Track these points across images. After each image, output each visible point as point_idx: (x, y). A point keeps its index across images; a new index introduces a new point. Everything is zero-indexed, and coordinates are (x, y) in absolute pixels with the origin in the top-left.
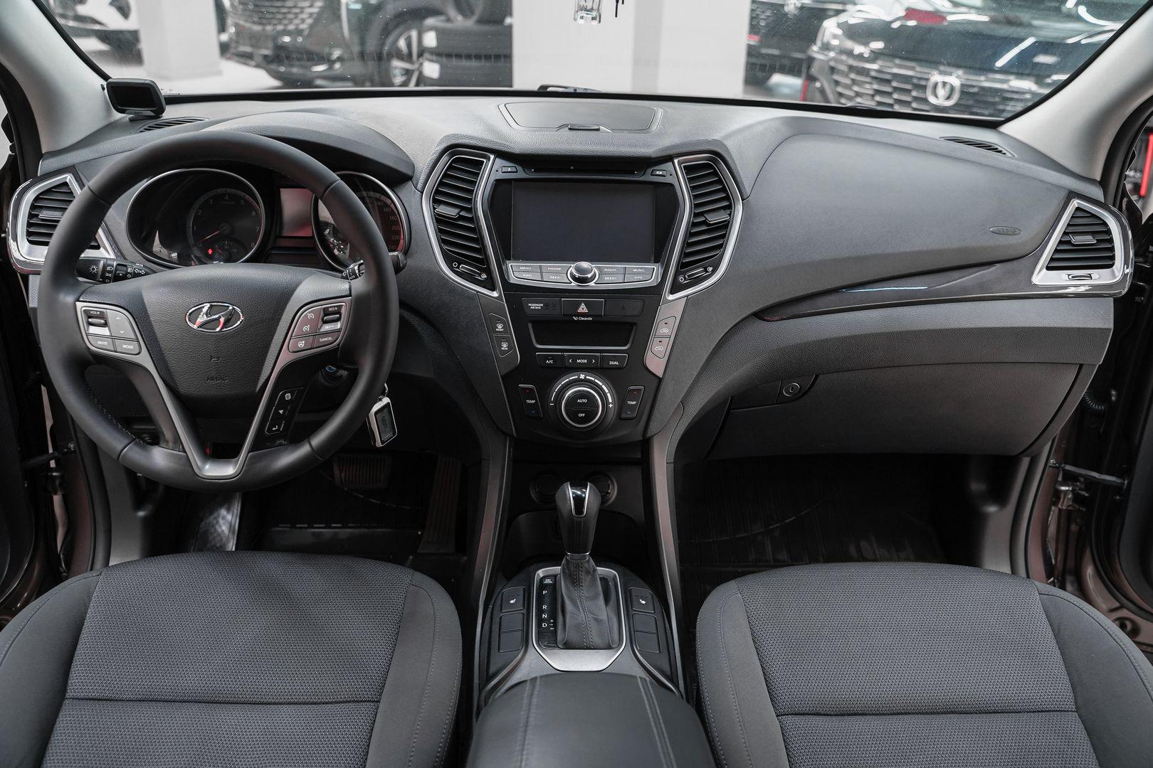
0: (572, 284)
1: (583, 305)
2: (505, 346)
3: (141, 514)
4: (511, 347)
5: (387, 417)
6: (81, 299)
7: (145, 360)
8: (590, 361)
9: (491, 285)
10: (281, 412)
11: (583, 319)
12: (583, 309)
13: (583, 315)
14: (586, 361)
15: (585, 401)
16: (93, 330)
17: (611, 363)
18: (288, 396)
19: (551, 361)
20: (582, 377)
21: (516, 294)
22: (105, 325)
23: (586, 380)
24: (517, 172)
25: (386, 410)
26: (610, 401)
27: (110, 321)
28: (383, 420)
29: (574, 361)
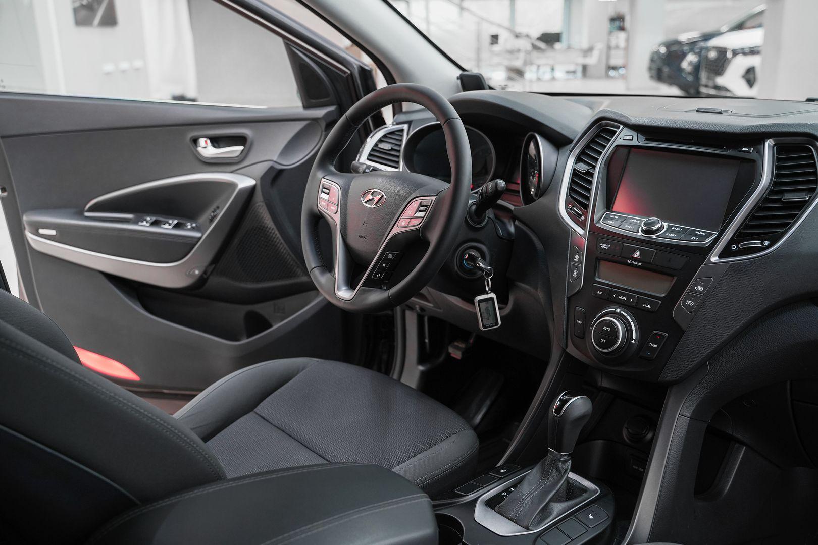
0: (639, 234)
1: (638, 252)
2: (575, 273)
3: (421, 368)
4: (579, 276)
5: (491, 309)
6: (325, 177)
7: (337, 218)
8: (628, 299)
9: (582, 225)
10: (384, 265)
11: (634, 263)
12: (637, 255)
13: (636, 260)
14: (625, 299)
15: (609, 329)
16: (324, 196)
17: (645, 305)
18: (390, 256)
19: (600, 293)
20: (618, 311)
21: (597, 234)
22: (328, 194)
23: (620, 314)
24: (632, 140)
25: (490, 302)
26: (634, 337)
27: (330, 193)
28: (487, 309)
29: (617, 296)
